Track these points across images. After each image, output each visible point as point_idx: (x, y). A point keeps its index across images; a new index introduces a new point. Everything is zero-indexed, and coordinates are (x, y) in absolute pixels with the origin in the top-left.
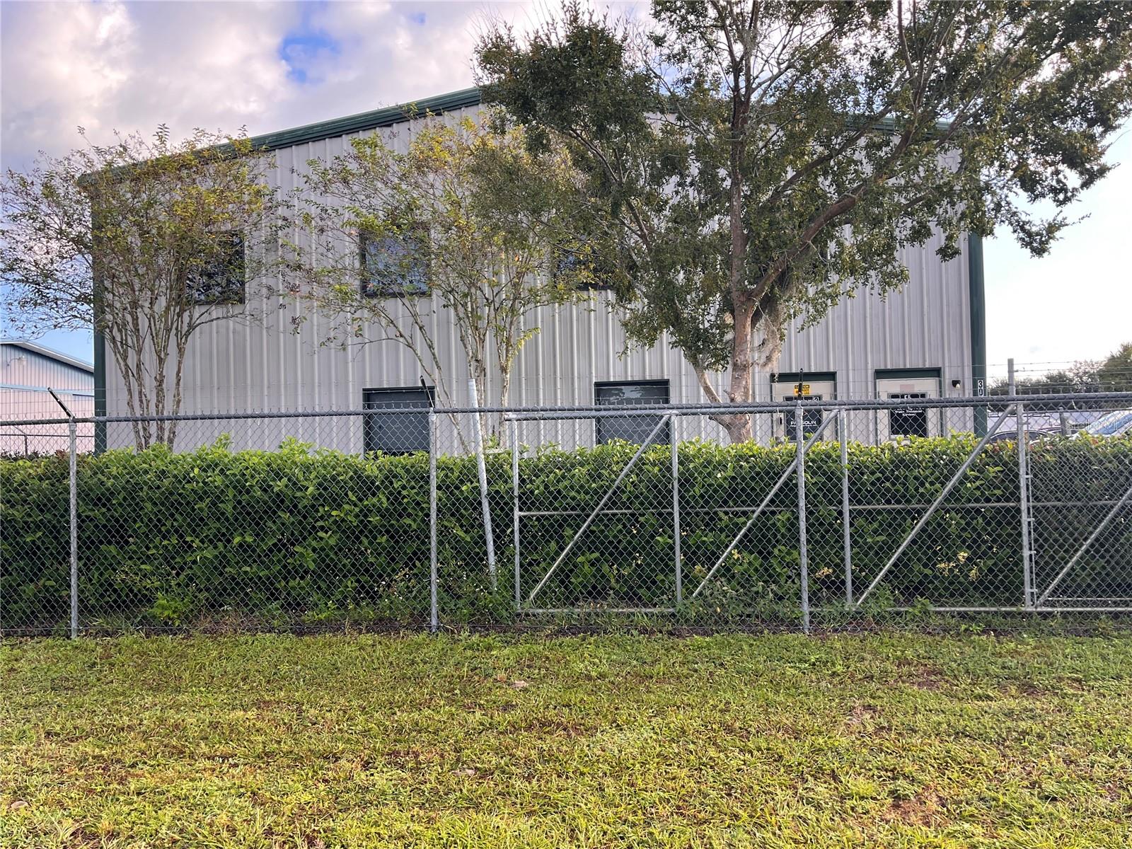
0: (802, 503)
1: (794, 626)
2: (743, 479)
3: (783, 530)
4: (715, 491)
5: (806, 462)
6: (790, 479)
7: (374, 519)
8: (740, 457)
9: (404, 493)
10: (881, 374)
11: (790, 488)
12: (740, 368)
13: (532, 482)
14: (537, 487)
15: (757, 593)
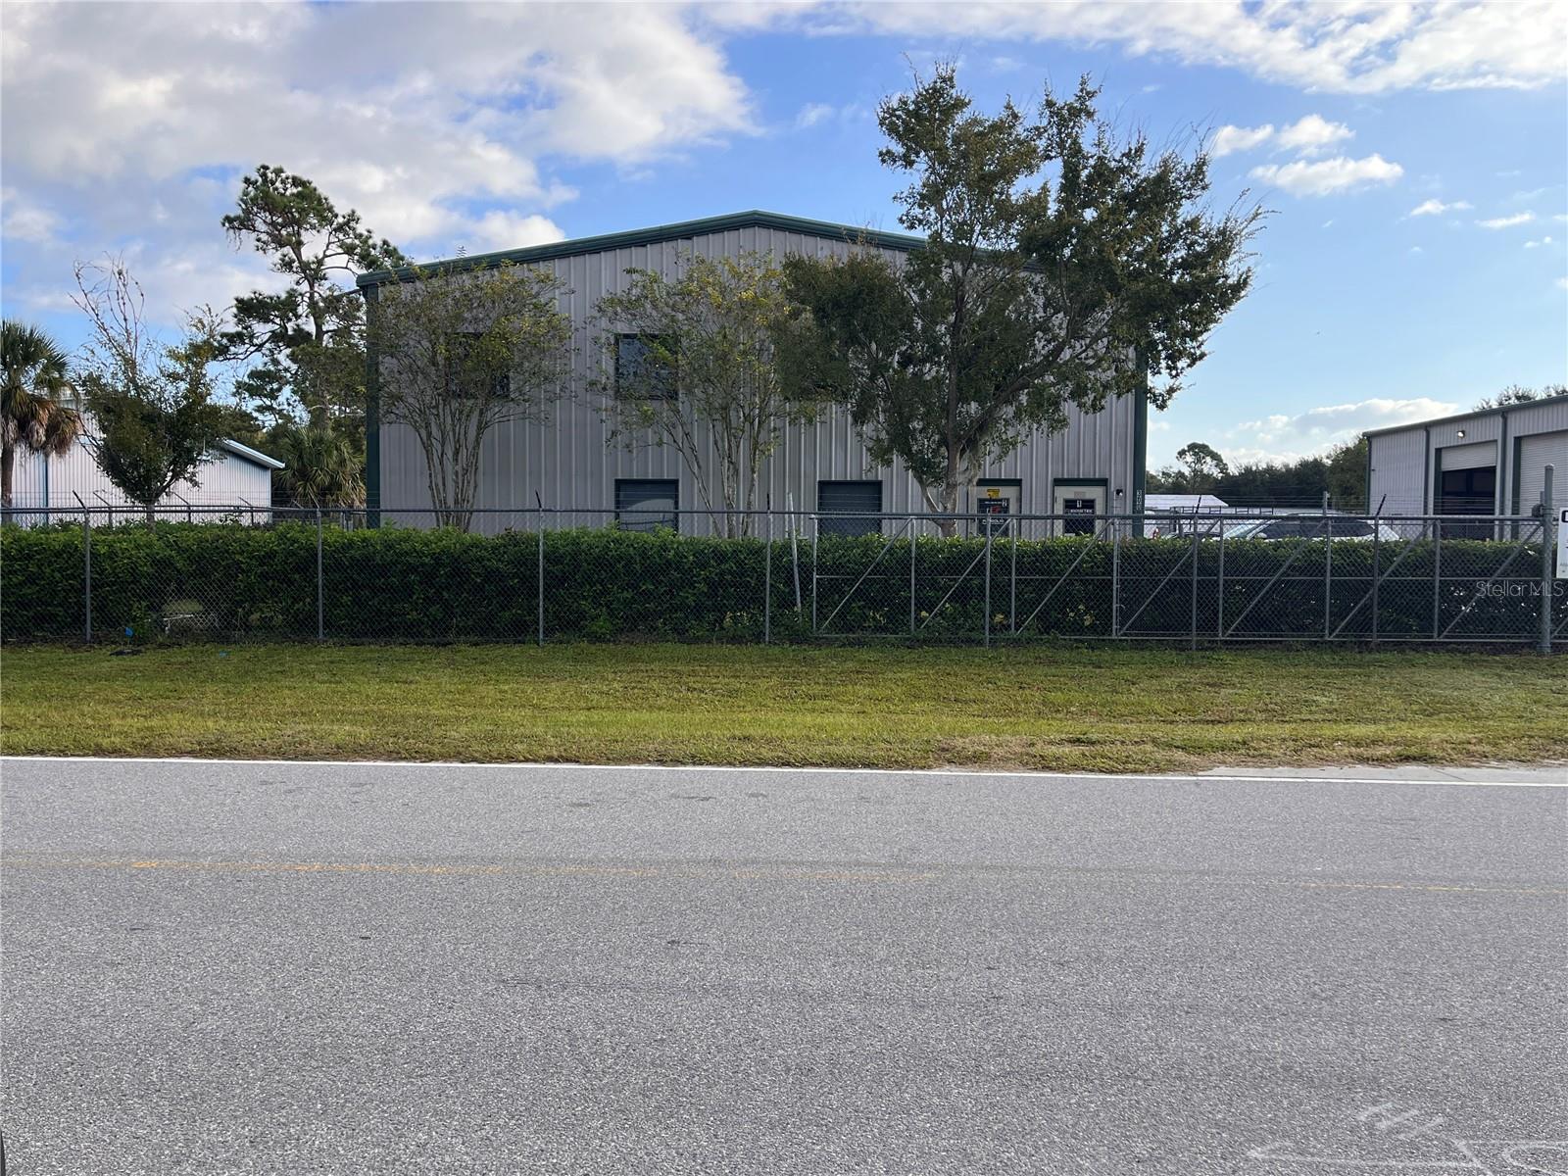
0: (988, 573)
1: (980, 643)
2: (955, 558)
3: (976, 589)
4: (938, 565)
5: (991, 549)
6: (982, 559)
7: (728, 577)
8: (951, 546)
9: (746, 561)
10: (1059, 482)
11: (982, 564)
12: (951, 487)
13: (824, 557)
14: (828, 560)
15: (959, 625)
